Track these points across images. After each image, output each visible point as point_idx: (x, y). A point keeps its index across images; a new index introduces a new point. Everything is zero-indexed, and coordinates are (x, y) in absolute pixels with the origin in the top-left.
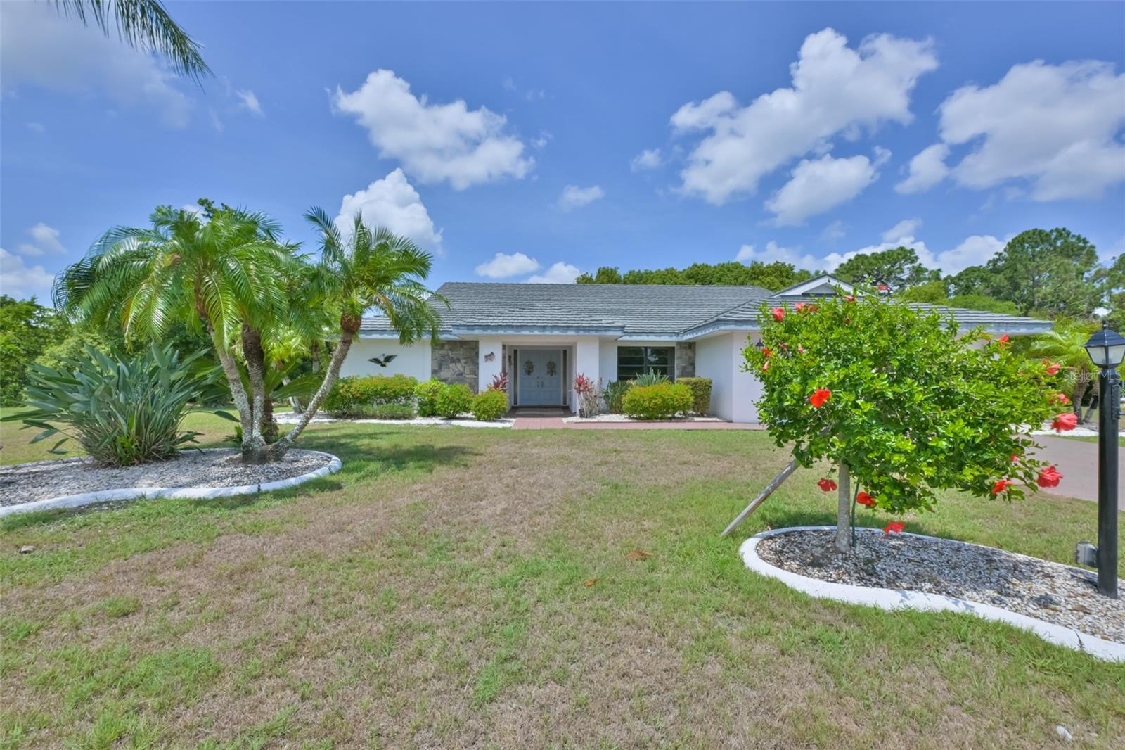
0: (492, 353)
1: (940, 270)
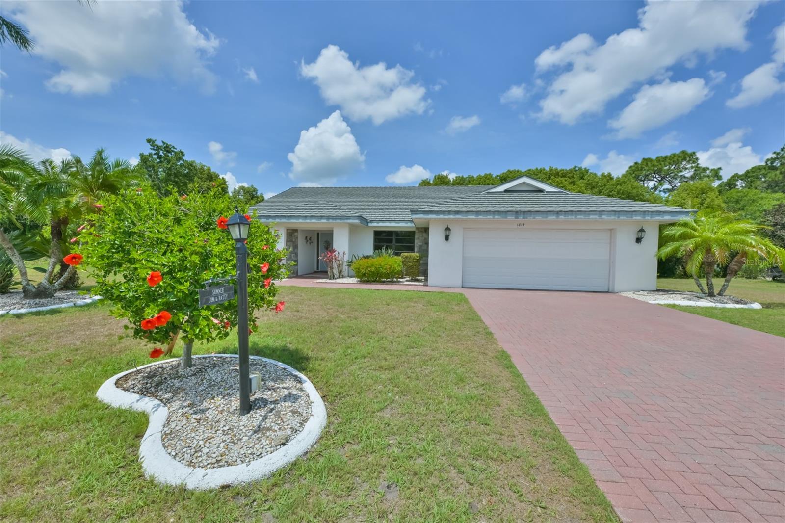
1: (720, 169)
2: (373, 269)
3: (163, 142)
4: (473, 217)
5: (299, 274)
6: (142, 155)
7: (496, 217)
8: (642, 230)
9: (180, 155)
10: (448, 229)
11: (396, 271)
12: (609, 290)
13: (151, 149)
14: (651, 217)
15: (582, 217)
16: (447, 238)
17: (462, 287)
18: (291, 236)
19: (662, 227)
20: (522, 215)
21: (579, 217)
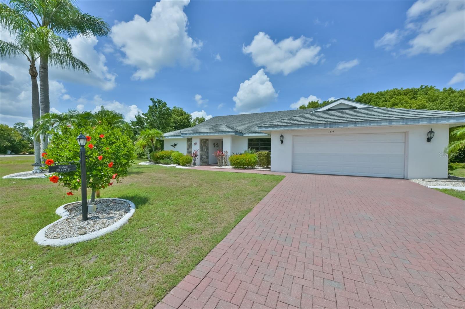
0: (196, 143)
2: (239, 161)
3: (157, 99)
4: (296, 128)
5: (209, 163)
6: (149, 106)
7: (311, 128)
8: (431, 132)
9: (165, 105)
10: (282, 136)
11: (252, 162)
12: (404, 177)
13: (152, 103)
14: (437, 122)
15: (375, 124)
16: (282, 142)
17: (293, 172)
18: (205, 143)
19: (451, 129)
20: (329, 126)
21: (372, 124)
